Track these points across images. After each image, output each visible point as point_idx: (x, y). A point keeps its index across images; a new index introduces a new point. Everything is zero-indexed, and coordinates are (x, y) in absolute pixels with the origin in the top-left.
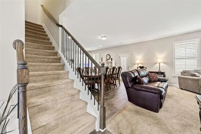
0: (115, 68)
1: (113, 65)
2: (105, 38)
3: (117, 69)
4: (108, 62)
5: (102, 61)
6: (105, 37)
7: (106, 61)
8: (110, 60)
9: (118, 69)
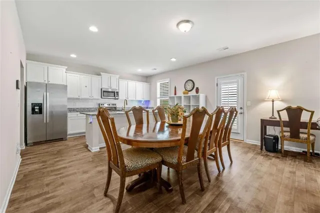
0: (223, 111)
1: (202, 104)
2: (187, 24)
3: (226, 114)
4: (189, 97)
5: (175, 94)
6: (188, 21)
7: (184, 93)
8: (193, 93)
9: (228, 114)
